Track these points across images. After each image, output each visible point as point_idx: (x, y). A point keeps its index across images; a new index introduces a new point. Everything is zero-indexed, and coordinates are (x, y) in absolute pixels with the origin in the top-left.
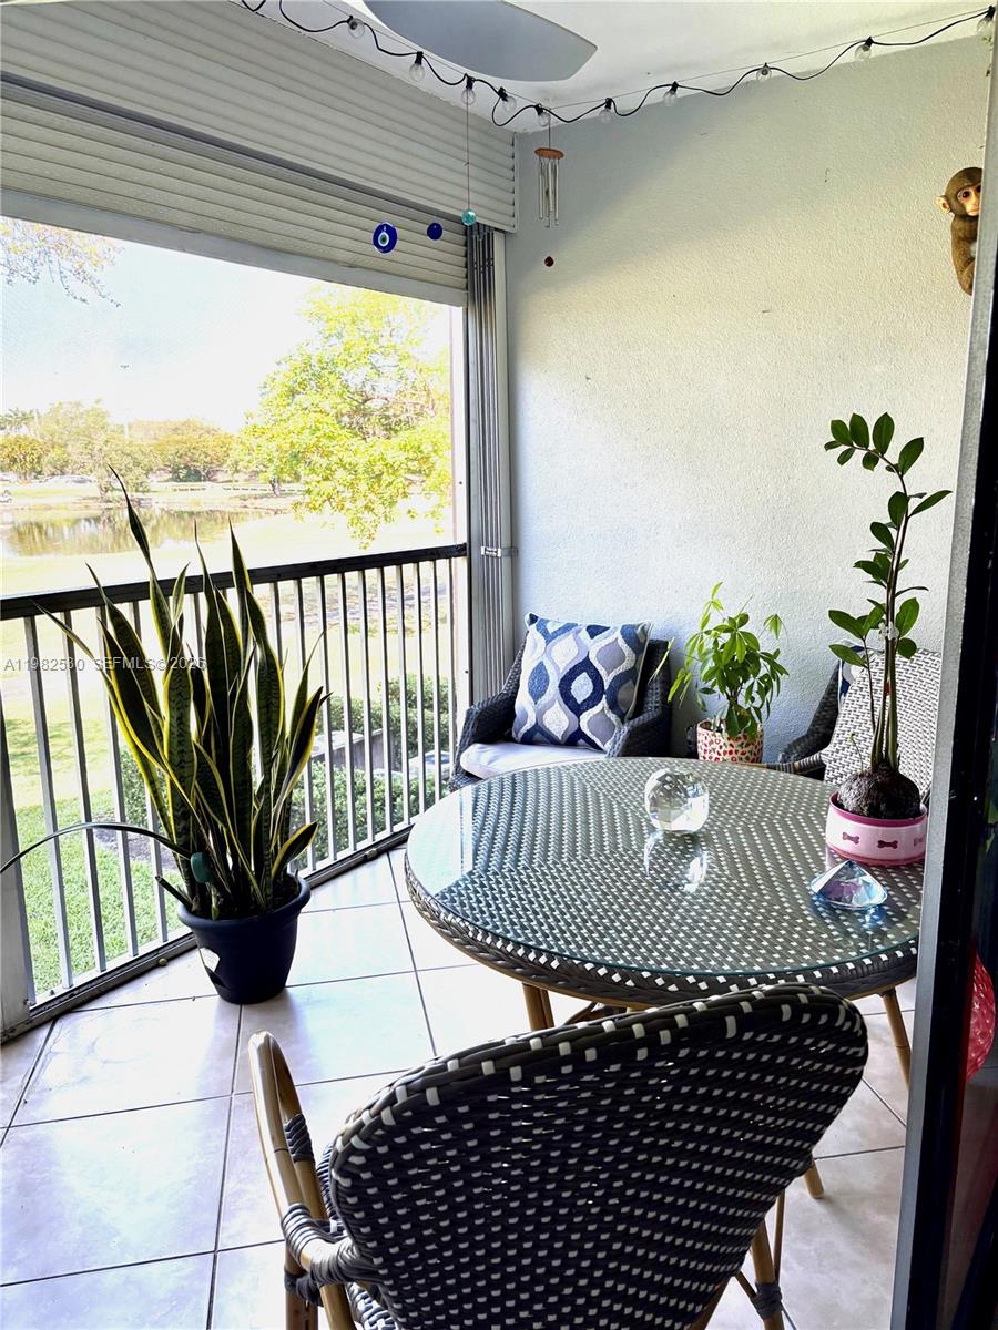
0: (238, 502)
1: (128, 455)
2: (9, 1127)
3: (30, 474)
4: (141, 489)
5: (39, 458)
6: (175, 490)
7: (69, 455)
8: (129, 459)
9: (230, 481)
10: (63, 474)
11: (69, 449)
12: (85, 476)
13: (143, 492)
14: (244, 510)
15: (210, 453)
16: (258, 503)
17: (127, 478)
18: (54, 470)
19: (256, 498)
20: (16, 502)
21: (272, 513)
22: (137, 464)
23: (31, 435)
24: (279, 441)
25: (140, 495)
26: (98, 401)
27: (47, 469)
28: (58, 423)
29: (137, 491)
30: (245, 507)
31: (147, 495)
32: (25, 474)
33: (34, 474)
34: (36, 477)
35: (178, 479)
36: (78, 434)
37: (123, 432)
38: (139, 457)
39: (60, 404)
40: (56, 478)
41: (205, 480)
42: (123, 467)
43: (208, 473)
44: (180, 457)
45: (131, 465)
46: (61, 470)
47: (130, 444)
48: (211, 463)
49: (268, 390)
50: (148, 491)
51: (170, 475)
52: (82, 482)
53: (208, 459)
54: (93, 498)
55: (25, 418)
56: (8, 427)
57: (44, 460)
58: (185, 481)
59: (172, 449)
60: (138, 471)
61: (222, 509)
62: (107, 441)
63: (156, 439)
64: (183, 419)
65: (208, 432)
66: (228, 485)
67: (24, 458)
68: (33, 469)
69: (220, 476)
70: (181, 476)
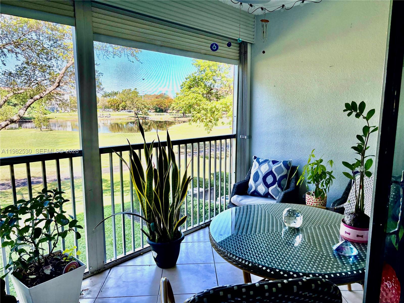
0: (173, 119)
1: (143, 104)
2: (97, 298)
3: (116, 110)
4: (146, 114)
5: (119, 105)
6: (156, 115)
7: (127, 104)
8: (143, 106)
9: (171, 113)
10: (125, 109)
11: (127, 102)
12: (131, 110)
13: (147, 115)
14: (175, 121)
15: (166, 104)
16: (179, 119)
17: (142, 111)
18: (122, 108)
19: (178, 118)
20: (112, 117)
21: (183, 122)
22: (145, 107)
23: (117, 98)
24: (186, 102)
25: (146, 116)
26: (136, 89)
27: (121, 108)
28: (124, 95)
29: (145, 115)
30: (175, 120)
31: (148, 116)
32: (114, 109)
33: (117, 109)
34: (117, 110)
35: (156, 112)
36: (130, 98)
37: (142, 98)
38: (146, 105)
39: (125, 90)
40: (123, 111)
41: (164, 112)
42: (142, 108)
43: (165, 110)
44: (158, 105)
45: (144, 107)
46: (124, 109)
47: (144, 101)
48: (166, 107)
49: (183, 87)
50: (148, 115)
51: (155, 111)
52: (130, 112)
53: (165, 106)
54: (133, 117)
55: (116, 94)
56: (111, 96)
57: (120, 105)
58: (159, 112)
59: (155, 103)
60: (146, 109)
61: (169, 120)
62: (137, 100)
63: (151, 100)
64: (159, 94)
65: (166, 98)
66: (171, 114)
67: (115, 105)
68: (117, 108)
69: (169, 111)
70: (158, 111)
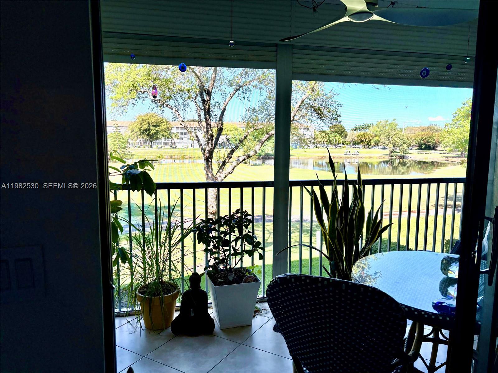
0: (445, 159)
1: (402, 139)
3: (366, 146)
4: (405, 152)
5: (370, 140)
6: (419, 153)
7: (380, 139)
8: (401, 141)
9: (443, 150)
10: (378, 146)
11: (381, 137)
12: (385, 147)
13: (406, 153)
14: (446, 162)
15: (436, 139)
16: (454, 159)
17: (400, 148)
18: (375, 144)
19: (453, 157)
20: (360, 155)
21: (460, 164)
22: (405, 143)
23: (369, 133)
25: (404, 154)
26: (395, 120)
27: (373, 144)
28: (379, 128)
29: (404, 153)
30: (448, 161)
31: (407, 155)
32: (364, 146)
33: (368, 146)
34: (368, 147)
35: (420, 149)
36: (385, 132)
37: (402, 131)
38: (406, 140)
39: (381, 121)
40: (375, 147)
41: (432, 150)
42: (399, 144)
43: (434, 147)
44: (423, 140)
45: (402, 143)
46: (377, 145)
47: (404, 135)
48: (436, 143)
50: (407, 153)
51: (418, 148)
52: (384, 149)
53: (434, 142)
54: (386, 155)
55: (368, 126)
56: (362, 129)
57: (372, 141)
58: (423, 150)
59: (420, 138)
60: (405, 145)
61: (437, 161)
62: (395, 134)
63: (415, 133)
64: (427, 126)
65: (437, 131)
66: (442, 152)
67: (365, 140)
68: (368, 144)
69: (439, 149)
70: (422, 148)
